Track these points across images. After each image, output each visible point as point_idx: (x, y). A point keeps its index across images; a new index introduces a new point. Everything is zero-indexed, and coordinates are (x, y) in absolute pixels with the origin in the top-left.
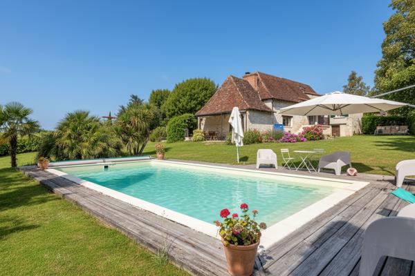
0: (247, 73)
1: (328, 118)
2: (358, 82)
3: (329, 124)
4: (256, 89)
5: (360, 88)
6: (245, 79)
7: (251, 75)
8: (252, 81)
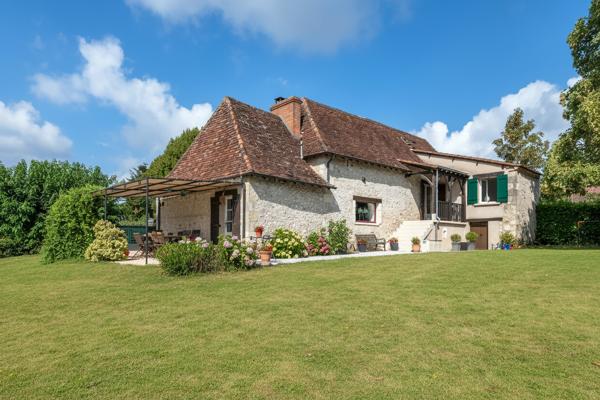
0: (278, 100)
1: (463, 206)
2: (526, 133)
3: (464, 220)
4: (297, 134)
5: (529, 144)
6: (274, 113)
7: (287, 103)
8: (288, 118)
